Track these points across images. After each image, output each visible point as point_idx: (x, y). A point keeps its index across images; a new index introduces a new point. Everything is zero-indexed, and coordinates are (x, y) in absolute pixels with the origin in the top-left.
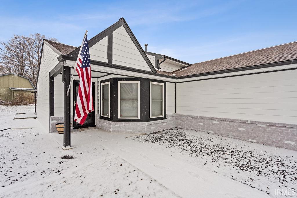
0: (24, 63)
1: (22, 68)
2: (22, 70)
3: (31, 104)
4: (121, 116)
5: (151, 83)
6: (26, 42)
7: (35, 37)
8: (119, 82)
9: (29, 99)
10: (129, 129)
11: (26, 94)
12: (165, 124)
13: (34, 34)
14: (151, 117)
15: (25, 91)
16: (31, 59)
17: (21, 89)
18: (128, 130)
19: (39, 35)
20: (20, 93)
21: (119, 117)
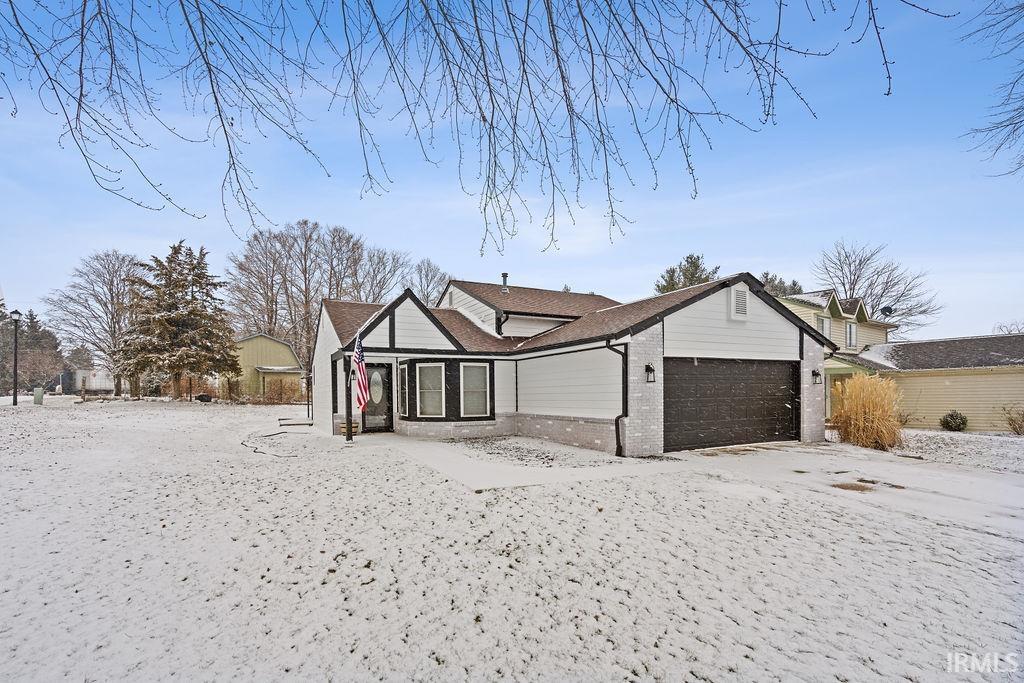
0: (276, 302)
1: (272, 314)
2: (271, 318)
3: (297, 402)
4: (421, 414)
5: (462, 364)
6: (278, 246)
7: (297, 232)
8: (418, 365)
9: (294, 391)
10: (430, 431)
11: (287, 380)
12: (491, 428)
13: (293, 223)
14: (462, 415)
15: (285, 373)
16: (289, 286)
17: (276, 368)
18: (430, 434)
19: (305, 223)
20: (275, 377)
21: (418, 415)
